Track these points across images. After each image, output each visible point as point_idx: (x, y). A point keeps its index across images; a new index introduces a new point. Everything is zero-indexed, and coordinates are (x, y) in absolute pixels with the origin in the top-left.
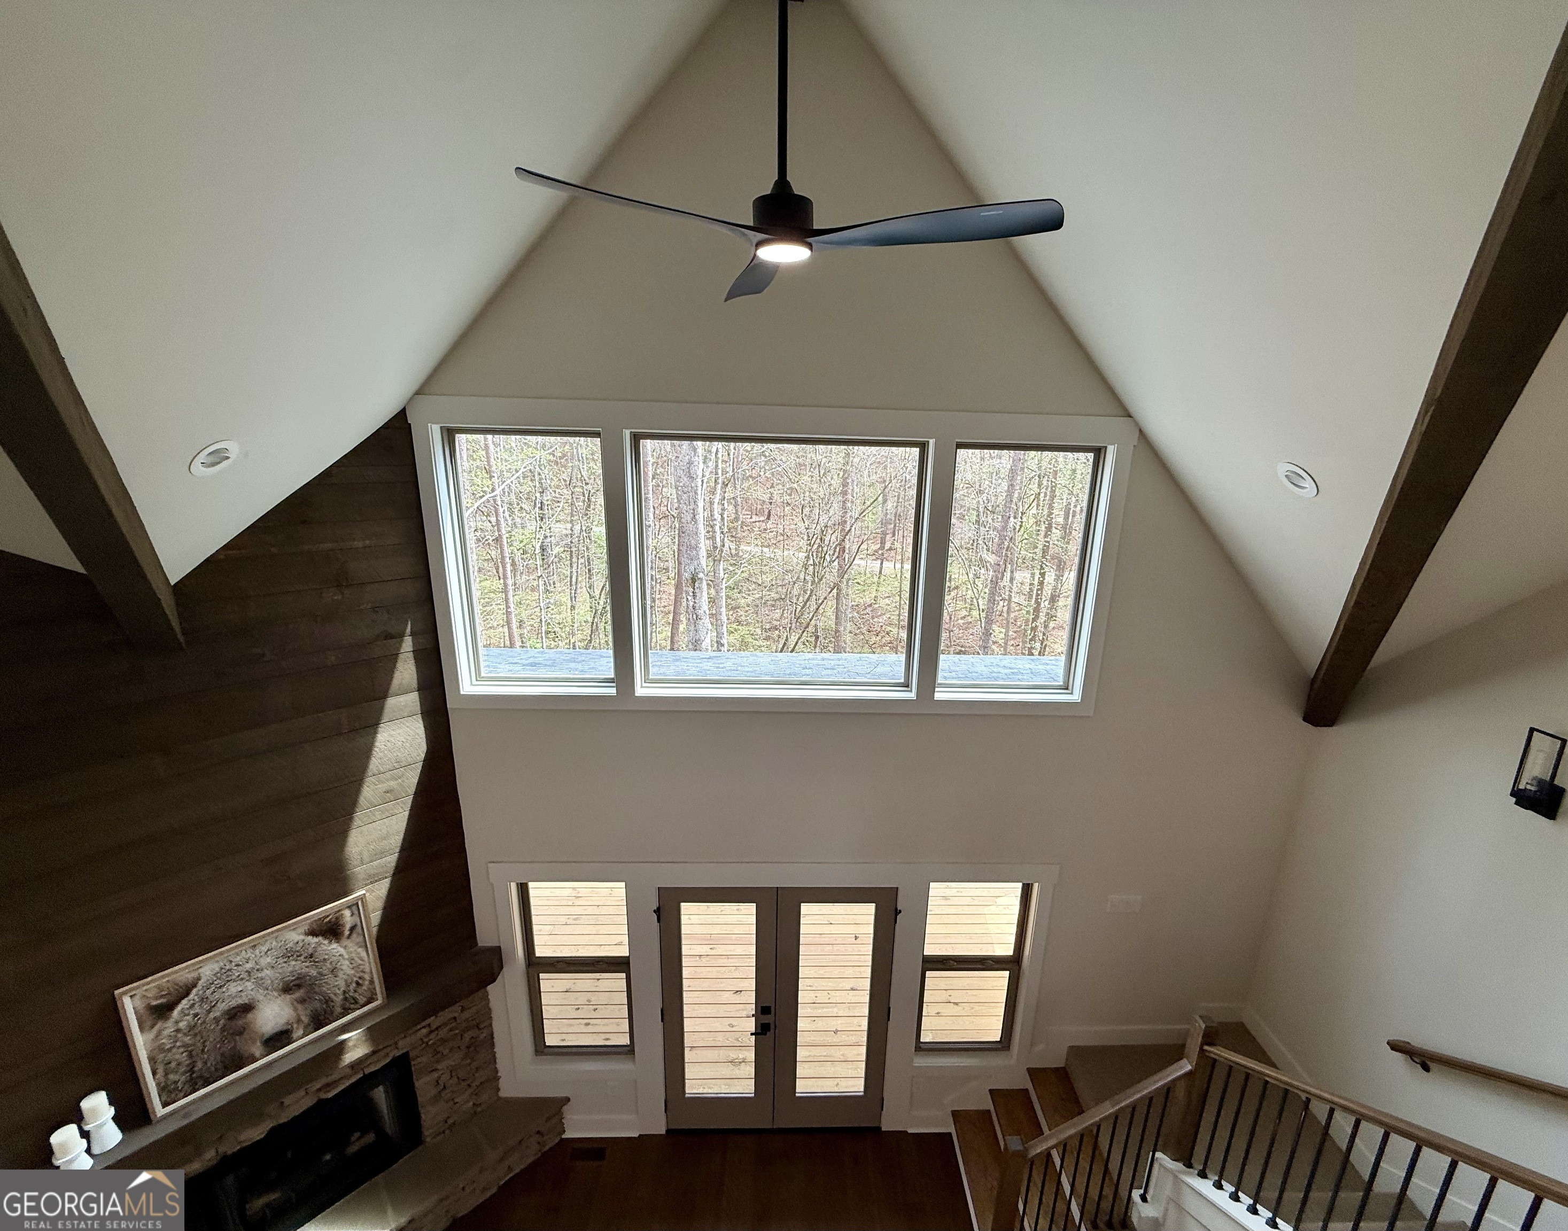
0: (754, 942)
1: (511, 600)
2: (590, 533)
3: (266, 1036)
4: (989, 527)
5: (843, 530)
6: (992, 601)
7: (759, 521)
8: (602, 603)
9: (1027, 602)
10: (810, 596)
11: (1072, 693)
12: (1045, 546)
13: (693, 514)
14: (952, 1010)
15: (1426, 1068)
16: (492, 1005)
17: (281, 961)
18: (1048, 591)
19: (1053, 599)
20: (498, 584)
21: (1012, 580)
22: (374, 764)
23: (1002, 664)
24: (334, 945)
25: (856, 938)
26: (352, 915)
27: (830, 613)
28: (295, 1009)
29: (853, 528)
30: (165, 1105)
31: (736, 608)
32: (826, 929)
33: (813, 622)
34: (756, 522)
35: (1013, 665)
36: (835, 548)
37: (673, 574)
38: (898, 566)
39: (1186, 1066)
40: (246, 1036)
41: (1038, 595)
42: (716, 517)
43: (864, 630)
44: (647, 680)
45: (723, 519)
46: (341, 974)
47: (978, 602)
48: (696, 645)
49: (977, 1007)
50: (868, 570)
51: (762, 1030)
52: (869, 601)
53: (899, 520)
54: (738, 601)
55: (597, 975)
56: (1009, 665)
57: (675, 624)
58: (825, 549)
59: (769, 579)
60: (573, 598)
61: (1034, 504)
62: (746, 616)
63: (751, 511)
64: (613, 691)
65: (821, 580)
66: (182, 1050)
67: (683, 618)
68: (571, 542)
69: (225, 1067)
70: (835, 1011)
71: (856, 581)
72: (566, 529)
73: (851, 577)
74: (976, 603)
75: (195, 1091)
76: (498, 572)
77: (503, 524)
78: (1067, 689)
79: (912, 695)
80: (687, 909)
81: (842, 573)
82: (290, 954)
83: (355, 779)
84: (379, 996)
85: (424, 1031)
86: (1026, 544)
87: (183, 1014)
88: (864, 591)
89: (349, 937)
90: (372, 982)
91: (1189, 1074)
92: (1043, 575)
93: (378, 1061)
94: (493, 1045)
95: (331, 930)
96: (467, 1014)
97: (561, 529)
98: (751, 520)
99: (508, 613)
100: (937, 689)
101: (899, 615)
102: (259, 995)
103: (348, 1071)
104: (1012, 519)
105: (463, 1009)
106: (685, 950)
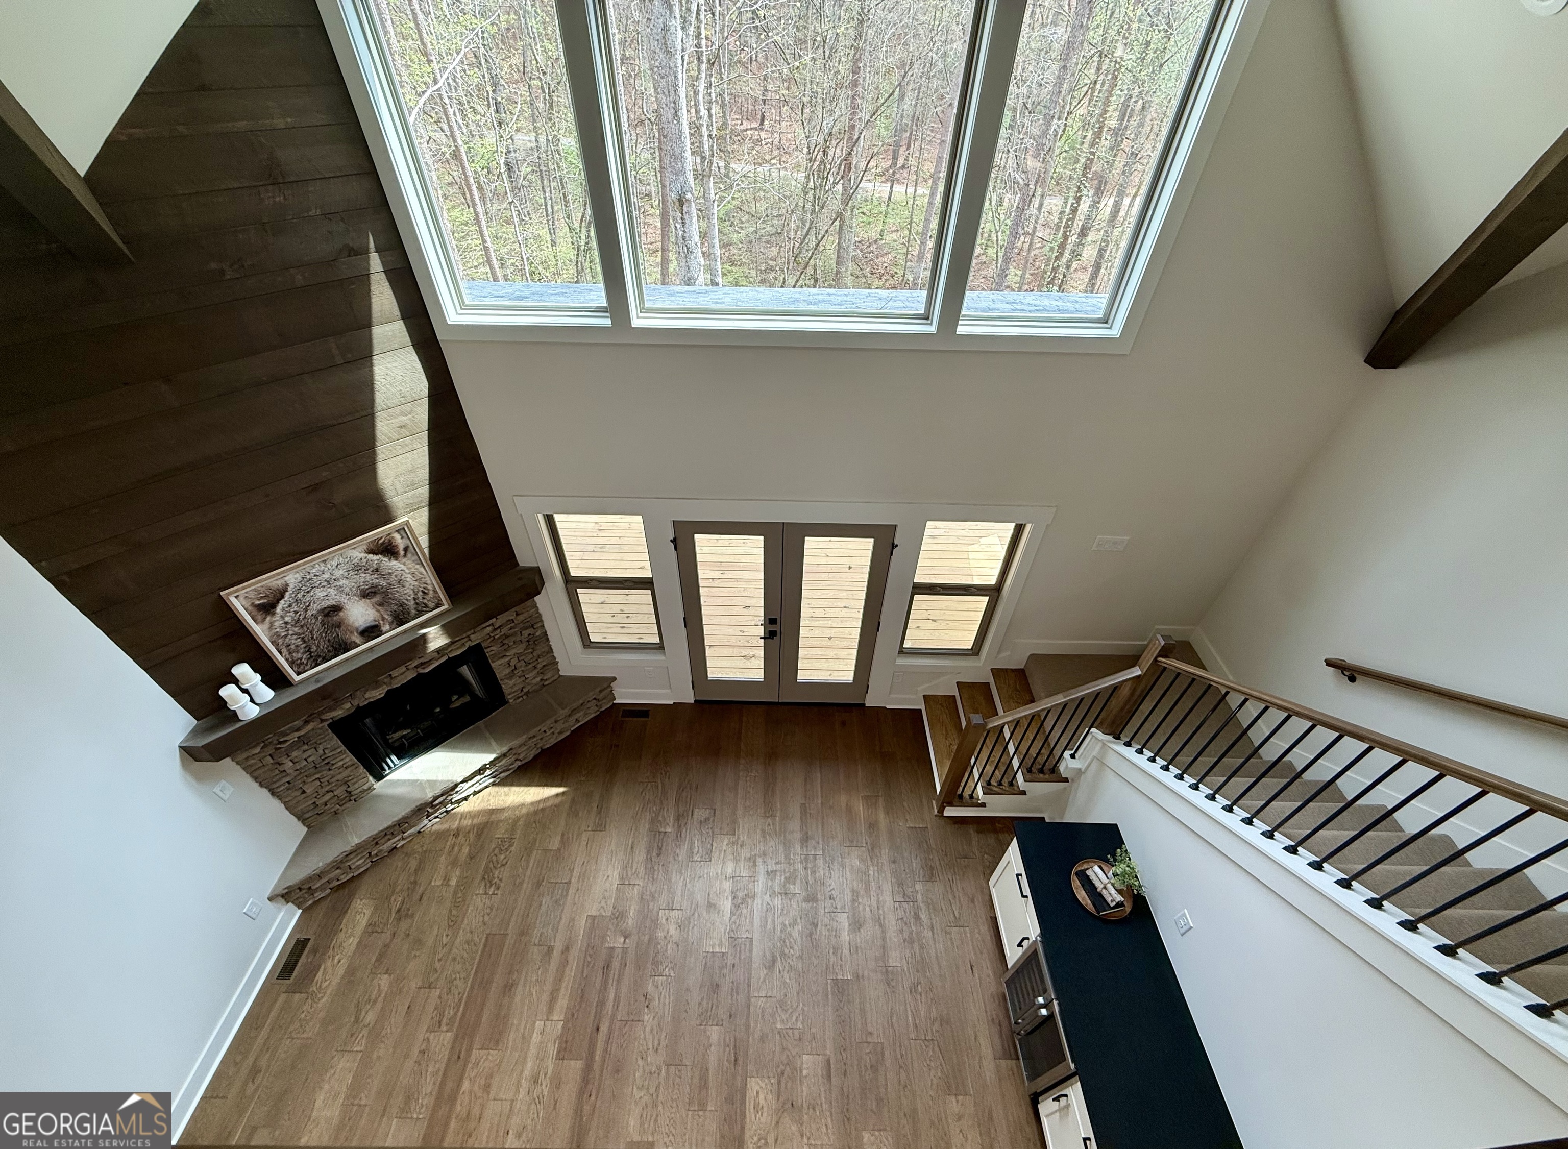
0: (762, 569)
1: (486, 233)
2: (557, 145)
3: (361, 629)
4: (1026, 133)
5: (850, 138)
6: (1014, 235)
7: (752, 129)
8: (583, 237)
9: (1052, 237)
10: (810, 228)
11: (1110, 328)
12: (1088, 159)
13: (674, 109)
14: (931, 625)
15: (1352, 679)
16: (541, 611)
17: (351, 573)
18: (1079, 223)
19: (1083, 233)
20: (467, 215)
21: (1040, 208)
22: (380, 399)
23: (1026, 302)
24: (394, 562)
25: (850, 568)
26: (402, 538)
27: (831, 251)
28: (378, 611)
29: (862, 137)
30: (298, 674)
31: (727, 245)
32: (823, 560)
33: (812, 262)
34: (747, 130)
35: (1038, 303)
36: (840, 165)
37: (657, 202)
38: (911, 190)
39: (1136, 672)
40: (343, 628)
41: (1067, 226)
42: (702, 114)
43: (867, 271)
44: (643, 309)
45: (710, 116)
46: (407, 585)
47: (997, 237)
48: (689, 281)
49: (951, 624)
50: (876, 195)
51: (769, 636)
52: (874, 235)
53: (917, 125)
54: (732, 236)
55: (627, 591)
56: (1034, 302)
57: (665, 262)
58: (828, 166)
59: (763, 208)
60: (552, 231)
61: (1086, 100)
62: (740, 255)
63: (741, 113)
64: (607, 322)
65: (822, 208)
66: (295, 637)
67: (672, 256)
68: (539, 158)
69: (335, 649)
70: (830, 623)
71: (861, 210)
72: (530, 141)
73: (856, 204)
74: (995, 239)
75: (317, 665)
76: (466, 199)
77: (457, 133)
78: (1106, 322)
79: (932, 329)
80: (701, 540)
81: (847, 198)
82: (358, 568)
83: (364, 413)
84: (444, 601)
85: (490, 629)
86: (1065, 159)
87: (285, 611)
88: (869, 223)
89: (405, 555)
90: (435, 591)
91: (1139, 677)
92: (1078, 199)
93: (458, 649)
94: (548, 640)
95: (387, 549)
96: (521, 618)
97: (524, 140)
98: (742, 127)
99: (486, 249)
100: (960, 322)
101: (907, 254)
102: (343, 599)
103: (436, 655)
104: (1055, 121)
105: (517, 614)
106: (701, 574)
